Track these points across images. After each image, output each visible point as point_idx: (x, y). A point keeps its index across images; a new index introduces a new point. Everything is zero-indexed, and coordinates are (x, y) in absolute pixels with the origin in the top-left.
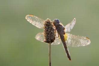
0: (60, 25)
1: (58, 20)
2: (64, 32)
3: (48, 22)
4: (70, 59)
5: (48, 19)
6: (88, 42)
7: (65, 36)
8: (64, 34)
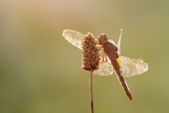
0: (108, 43)
1: (105, 36)
2: (117, 54)
3: (87, 38)
4: (131, 98)
5: (89, 33)
6: (145, 67)
7: (118, 60)
8: (117, 57)
